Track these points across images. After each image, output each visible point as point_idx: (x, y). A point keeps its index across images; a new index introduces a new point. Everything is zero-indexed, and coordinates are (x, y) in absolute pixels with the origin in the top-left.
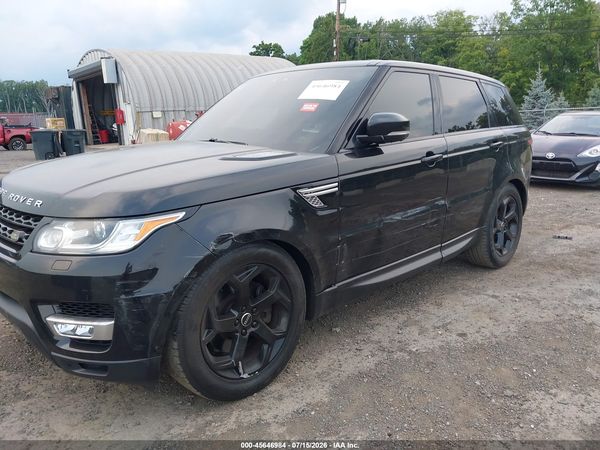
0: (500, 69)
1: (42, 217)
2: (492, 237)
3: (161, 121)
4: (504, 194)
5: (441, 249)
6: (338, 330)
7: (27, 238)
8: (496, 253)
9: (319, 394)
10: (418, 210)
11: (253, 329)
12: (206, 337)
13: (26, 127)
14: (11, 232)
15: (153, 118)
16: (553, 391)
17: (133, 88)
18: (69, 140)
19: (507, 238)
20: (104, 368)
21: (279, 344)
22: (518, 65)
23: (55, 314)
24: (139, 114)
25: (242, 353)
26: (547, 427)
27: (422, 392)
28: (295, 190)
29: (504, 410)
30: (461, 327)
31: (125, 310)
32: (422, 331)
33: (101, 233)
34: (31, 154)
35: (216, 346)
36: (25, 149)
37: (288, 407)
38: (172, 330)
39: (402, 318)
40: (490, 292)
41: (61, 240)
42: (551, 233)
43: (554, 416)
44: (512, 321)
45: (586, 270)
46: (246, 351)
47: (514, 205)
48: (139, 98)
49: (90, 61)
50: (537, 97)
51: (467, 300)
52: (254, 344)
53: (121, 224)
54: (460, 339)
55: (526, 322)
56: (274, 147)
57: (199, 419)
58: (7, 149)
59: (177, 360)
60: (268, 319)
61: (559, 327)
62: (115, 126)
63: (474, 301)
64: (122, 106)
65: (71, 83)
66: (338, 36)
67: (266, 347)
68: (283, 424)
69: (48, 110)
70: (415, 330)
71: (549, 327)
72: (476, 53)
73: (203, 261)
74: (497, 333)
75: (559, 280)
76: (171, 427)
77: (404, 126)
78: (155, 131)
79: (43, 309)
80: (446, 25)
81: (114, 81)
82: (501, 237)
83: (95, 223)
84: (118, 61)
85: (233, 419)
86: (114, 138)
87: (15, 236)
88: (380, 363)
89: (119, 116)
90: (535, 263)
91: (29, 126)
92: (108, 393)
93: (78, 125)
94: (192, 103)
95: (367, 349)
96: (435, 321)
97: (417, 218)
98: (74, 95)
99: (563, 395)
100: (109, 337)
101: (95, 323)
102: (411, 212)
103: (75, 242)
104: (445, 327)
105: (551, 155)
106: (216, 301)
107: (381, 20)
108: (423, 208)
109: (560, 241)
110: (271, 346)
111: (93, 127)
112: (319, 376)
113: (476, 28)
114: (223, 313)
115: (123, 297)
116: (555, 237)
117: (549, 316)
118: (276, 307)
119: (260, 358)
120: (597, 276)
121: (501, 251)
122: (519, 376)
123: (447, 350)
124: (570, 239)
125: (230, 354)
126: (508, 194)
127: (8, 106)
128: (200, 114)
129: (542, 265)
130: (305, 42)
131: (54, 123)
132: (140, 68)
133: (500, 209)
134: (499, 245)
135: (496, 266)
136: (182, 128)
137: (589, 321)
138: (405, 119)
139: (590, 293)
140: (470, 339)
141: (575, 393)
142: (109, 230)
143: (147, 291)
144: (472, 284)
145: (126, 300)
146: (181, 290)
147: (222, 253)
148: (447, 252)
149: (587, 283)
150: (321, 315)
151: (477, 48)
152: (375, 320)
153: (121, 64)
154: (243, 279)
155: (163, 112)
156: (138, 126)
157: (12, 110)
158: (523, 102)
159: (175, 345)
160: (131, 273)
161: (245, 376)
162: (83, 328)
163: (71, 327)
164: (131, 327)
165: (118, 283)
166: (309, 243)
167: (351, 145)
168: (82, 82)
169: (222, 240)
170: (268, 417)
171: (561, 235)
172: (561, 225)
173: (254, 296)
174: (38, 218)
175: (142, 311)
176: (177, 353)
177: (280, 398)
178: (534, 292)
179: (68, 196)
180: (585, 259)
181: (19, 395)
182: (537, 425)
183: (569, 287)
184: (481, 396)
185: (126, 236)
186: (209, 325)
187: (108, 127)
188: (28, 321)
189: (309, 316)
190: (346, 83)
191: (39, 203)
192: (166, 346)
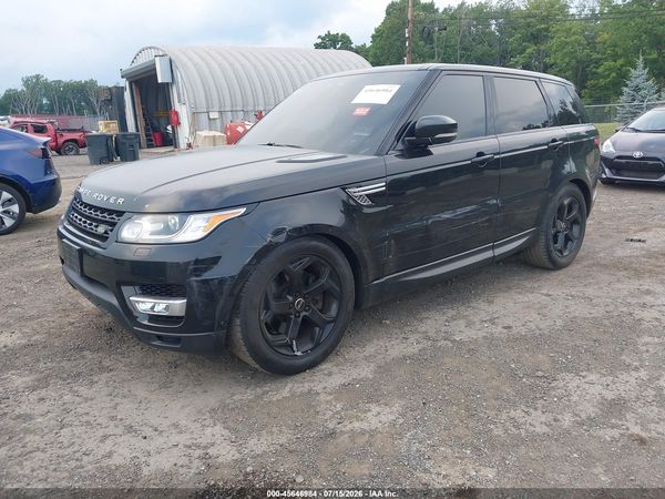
0: (599, 56)
1: (124, 212)
2: (551, 237)
3: (218, 123)
4: (564, 194)
5: (493, 248)
6: (388, 322)
7: (111, 231)
8: (555, 255)
9: (365, 372)
10: (468, 209)
11: (304, 313)
12: (265, 317)
13: (79, 131)
14: (97, 227)
15: (210, 119)
16: (584, 373)
17: (188, 85)
18: (124, 144)
19: (568, 239)
20: (178, 340)
21: (329, 328)
22: (620, 51)
23: (136, 295)
24: (195, 114)
25: (296, 333)
26: (569, 401)
27: (459, 373)
28: (344, 189)
29: (531, 388)
30: (508, 321)
31: (196, 290)
32: (469, 324)
33: (175, 225)
34: (85, 159)
35: (273, 326)
36: (78, 154)
37: (337, 380)
38: (235, 308)
39: (451, 313)
40: (545, 291)
41: (140, 232)
42: (625, 236)
43: (578, 392)
44: (560, 317)
45: (650, 271)
46: (299, 333)
47: (577, 206)
48: (194, 97)
49: (143, 60)
50: (637, 89)
51: (520, 298)
52: (307, 326)
53: (192, 218)
54: (505, 331)
55: (575, 317)
56: (325, 150)
57: (258, 390)
58: (60, 154)
59: (239, 335)
60: (320, 305)
61: (606, 322)
62: (169, 128)
63: (526, 299)
64: (177, 107)
65: (124, 83)
66: (411, 25)
67: (317, 329)
68: (331, 394)
69: (98, 110)
70: (462, 323)
71: (596, 322)
72: (573, 38)
73: (260, 250)
74: (542, 327)
75: (618, 281)
76: (233, 395)
77: (452, 128)
78: (212, 133)
79: (125, 289)
80: (538, 8)
81: (169, 80)
82: (561, 238)
83: (169, 217)
84: (173, 58)
85: (287, 389)
86: (169, 141)
87: (101, 229)
88: (424, 349)
89: (174, 118)
90: (598, 265)
91: (82, 130)
92: (178, 369)
93: (131, 128)
94: (251, 102)
95: (413, 338)
96: (483, 315)
97: (467, 217)
98: (127, 95)
99: (592, 377)
100: (183, 314)
101: (171, 302)
102: (459, 211)
103: (153, 233)
104: (492, 321)
105: (638, 154)
106: (273, 288)
107: (463, 4)
108: (474, 207)
109: (632, 243)
110: (322, 329)
111: (147, 130)
112: (366, 358)
113: (572, 11)
114: (279, 297)
115: (195, 278)
116: (627, 240)
117: (598, 312)
118: (327, 294)
119: (312, 339)
120: (661, 277)
121: (561, 252)
122: (553, 361)
123: (490, 341)
124: (644, 241)
125: (286, 333)
126: (569, 194)
127: (56, 108)
128: (259, 116)
129: (606, 266)
130: (377, 30)
131: (106, 126)
132: (195, 65)
133: (561, 209)
134: (559, 246)
135: (555, 266)
136: (240, 129)
137: (637, 317)
138: (453, 121)
139: (648, 292)
140: (514, 331)
141: (605, 375)
142: (182, 224)
143: (213, 274)
144: (528, 284)
145: (197, 281)
146: (244, 274)
147: (277, 244)
148: (499, 251)
149: (647, 284)
150: (370, 304)
151: (574, 34)
152: (425, 315)
153: (176, 62)
154: (297, 268)
155: (220, 112)
156: (195, 128)
157: (61, 112)
158: (622, 94)
159: (238, 321)
160: (201, 259)
161: (299, 354)
162: (160, 306)
163: (150, 305)
164: (200, 305)
165: (191, 267)
166: (357, 238)
167: (400, 146)
168: (136, 82)
169: (277, 232)
170: (319, 388)
171: (635, 238)
172: (638, 228)
173: (307, 284)
174: (120, 213)
175: (211, 291)
176: (239, 329)
177: (330, 374)
178: (590, 291)
179: (145, 195)
180: (653, 261)
181: (102, 369)
182: (560, 399)
183: (627, 286)
184: (513, 375)
185: (196, 228)
186: (267, 307)
187: (162, 129)
188: (114, 301)
189: (357, 305)
190: (397, 87)
191: (121, 201)
192: (230, 324)
